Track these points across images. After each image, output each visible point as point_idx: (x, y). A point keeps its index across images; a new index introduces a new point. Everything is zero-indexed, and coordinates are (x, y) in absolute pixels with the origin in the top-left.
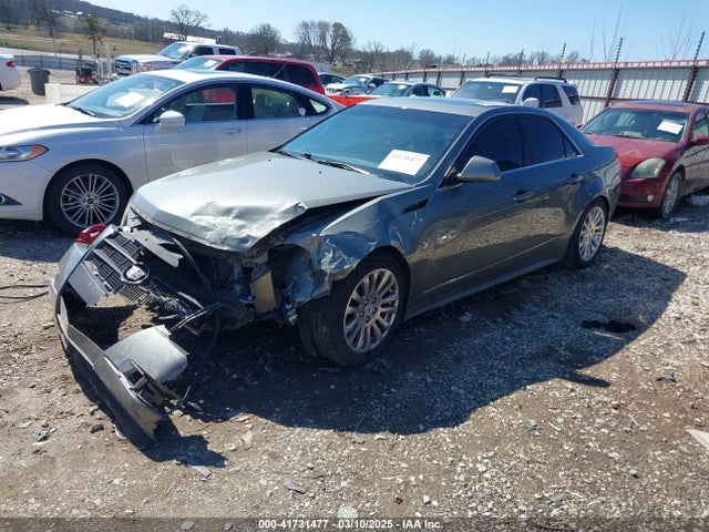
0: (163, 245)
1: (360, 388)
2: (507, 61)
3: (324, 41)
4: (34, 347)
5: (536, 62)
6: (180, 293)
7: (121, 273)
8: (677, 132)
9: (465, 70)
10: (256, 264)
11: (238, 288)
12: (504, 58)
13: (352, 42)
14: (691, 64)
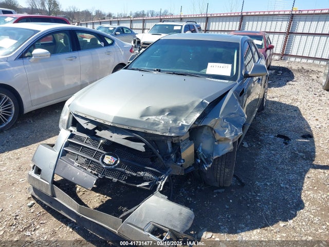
0: (126, 139)
1: (243, 198)
2: (137, 15)
3: (44, 6)
4: (36, 223)
5: (150, 15)
6: (146, 167)
7: (100, 162)
8: (261, 44)
9: (132, 19)
10: (181, 140)
11: (173, 156)
12: (136, 13)
13: (59, 6)
14: (240, 14)
